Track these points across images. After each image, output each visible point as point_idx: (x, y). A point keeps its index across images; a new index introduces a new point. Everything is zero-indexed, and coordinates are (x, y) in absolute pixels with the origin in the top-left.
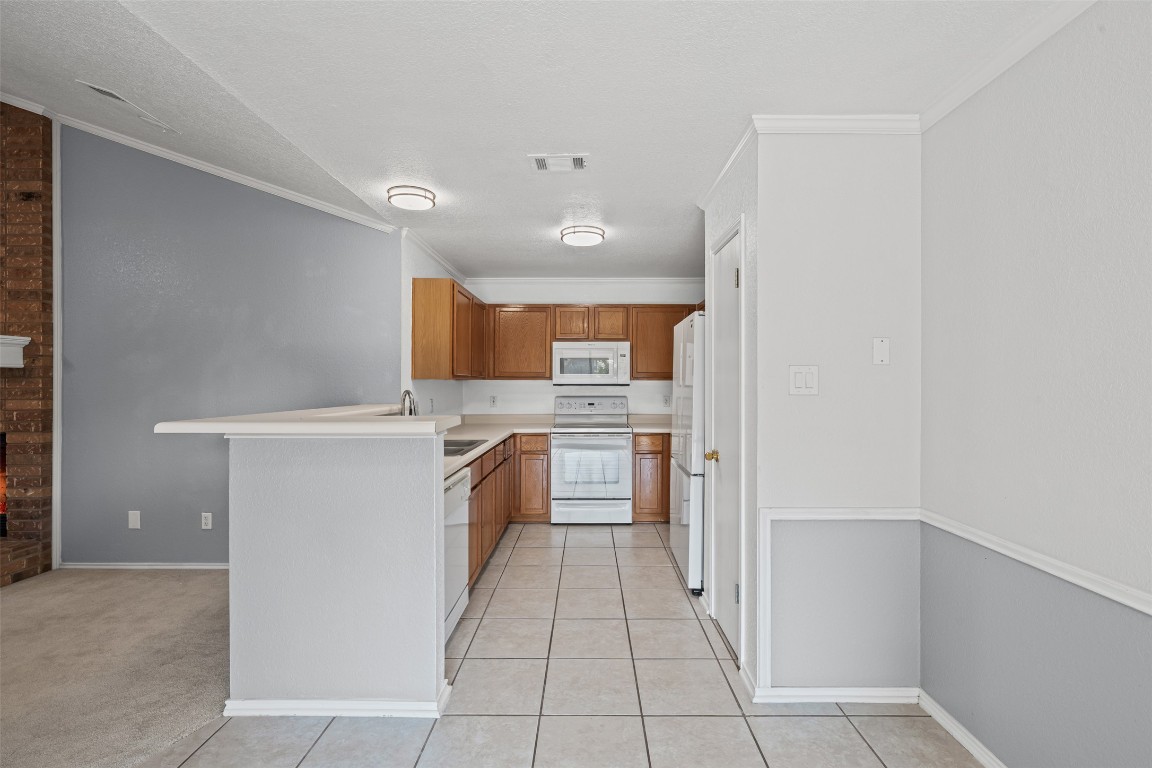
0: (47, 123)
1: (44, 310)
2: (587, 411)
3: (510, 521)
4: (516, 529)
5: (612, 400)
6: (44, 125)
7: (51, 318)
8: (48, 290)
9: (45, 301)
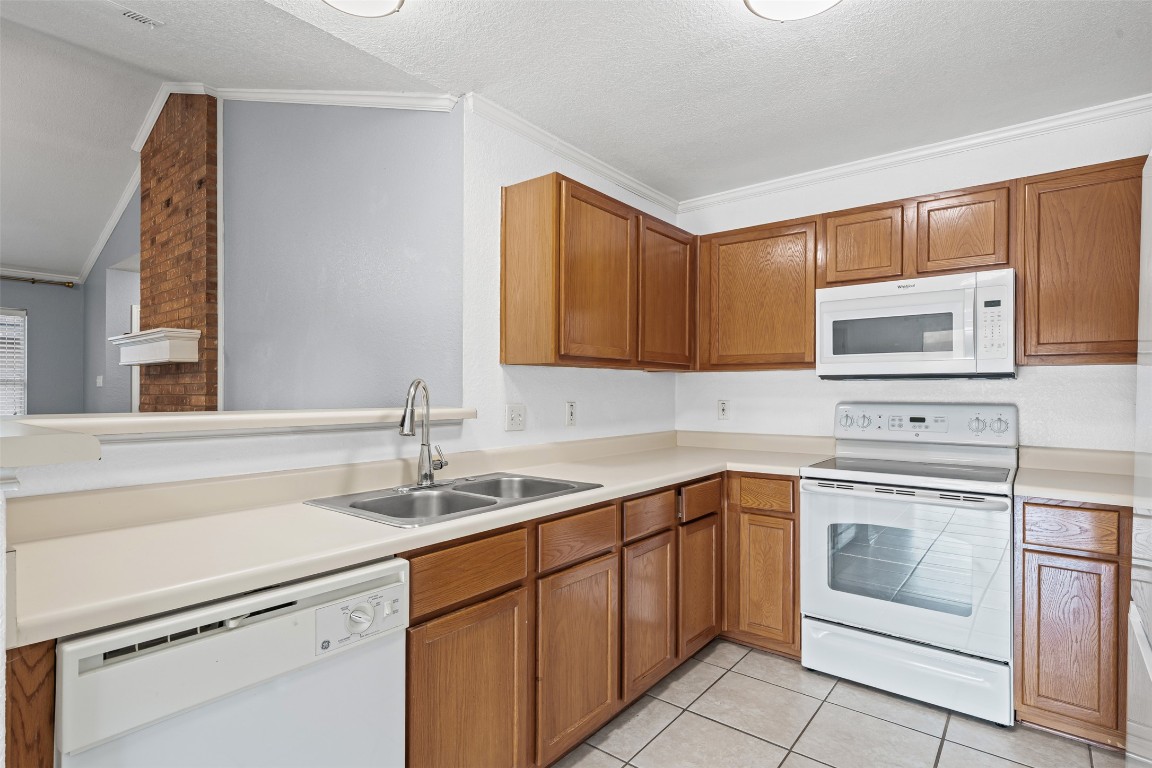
0: (212, 101)
1: (208, 300)
2: (909, 432)
3: (715, 638)
4: (728, 653)
5: (972, 412)
6: (209, 104)
7: (216, 310)
8: (213, 280)
9: (210, 291)
